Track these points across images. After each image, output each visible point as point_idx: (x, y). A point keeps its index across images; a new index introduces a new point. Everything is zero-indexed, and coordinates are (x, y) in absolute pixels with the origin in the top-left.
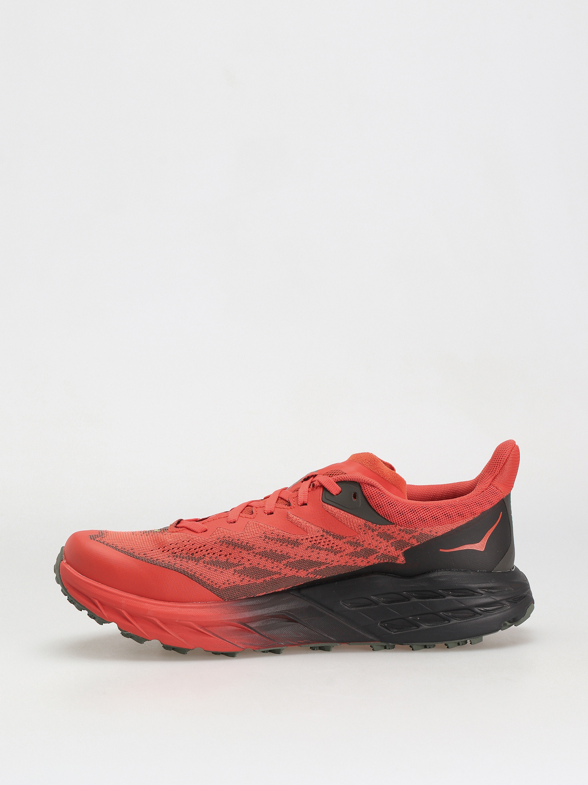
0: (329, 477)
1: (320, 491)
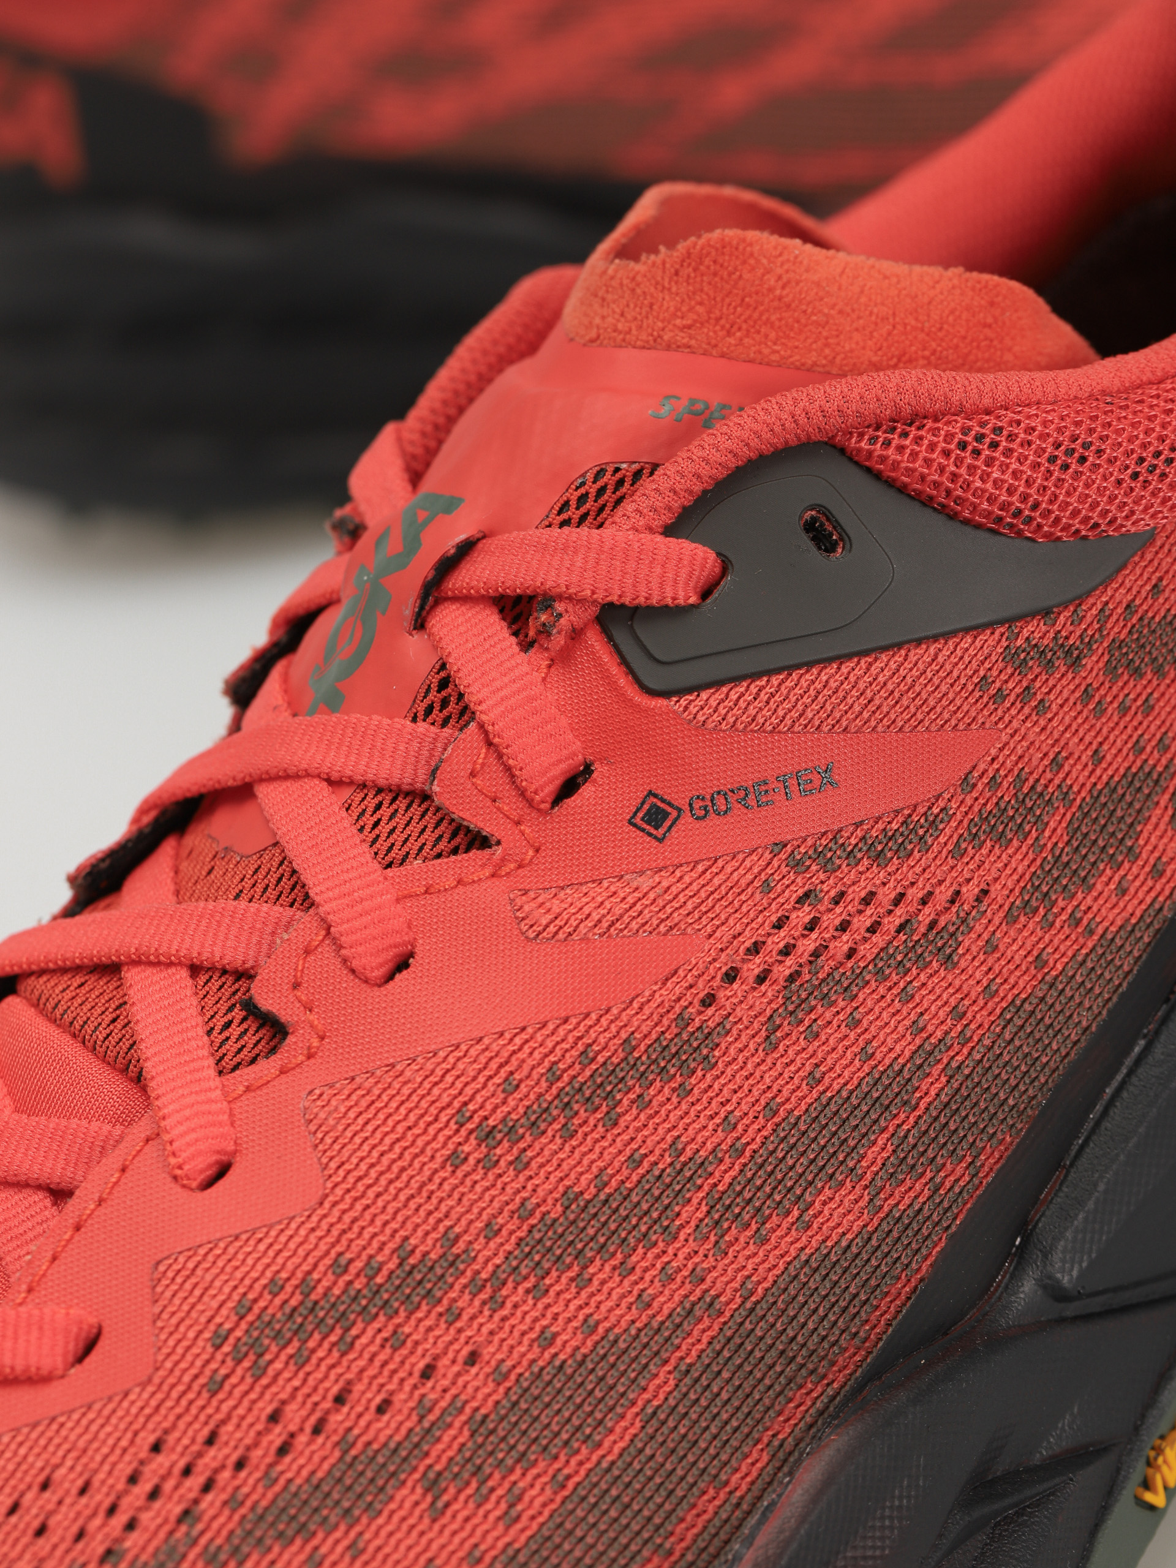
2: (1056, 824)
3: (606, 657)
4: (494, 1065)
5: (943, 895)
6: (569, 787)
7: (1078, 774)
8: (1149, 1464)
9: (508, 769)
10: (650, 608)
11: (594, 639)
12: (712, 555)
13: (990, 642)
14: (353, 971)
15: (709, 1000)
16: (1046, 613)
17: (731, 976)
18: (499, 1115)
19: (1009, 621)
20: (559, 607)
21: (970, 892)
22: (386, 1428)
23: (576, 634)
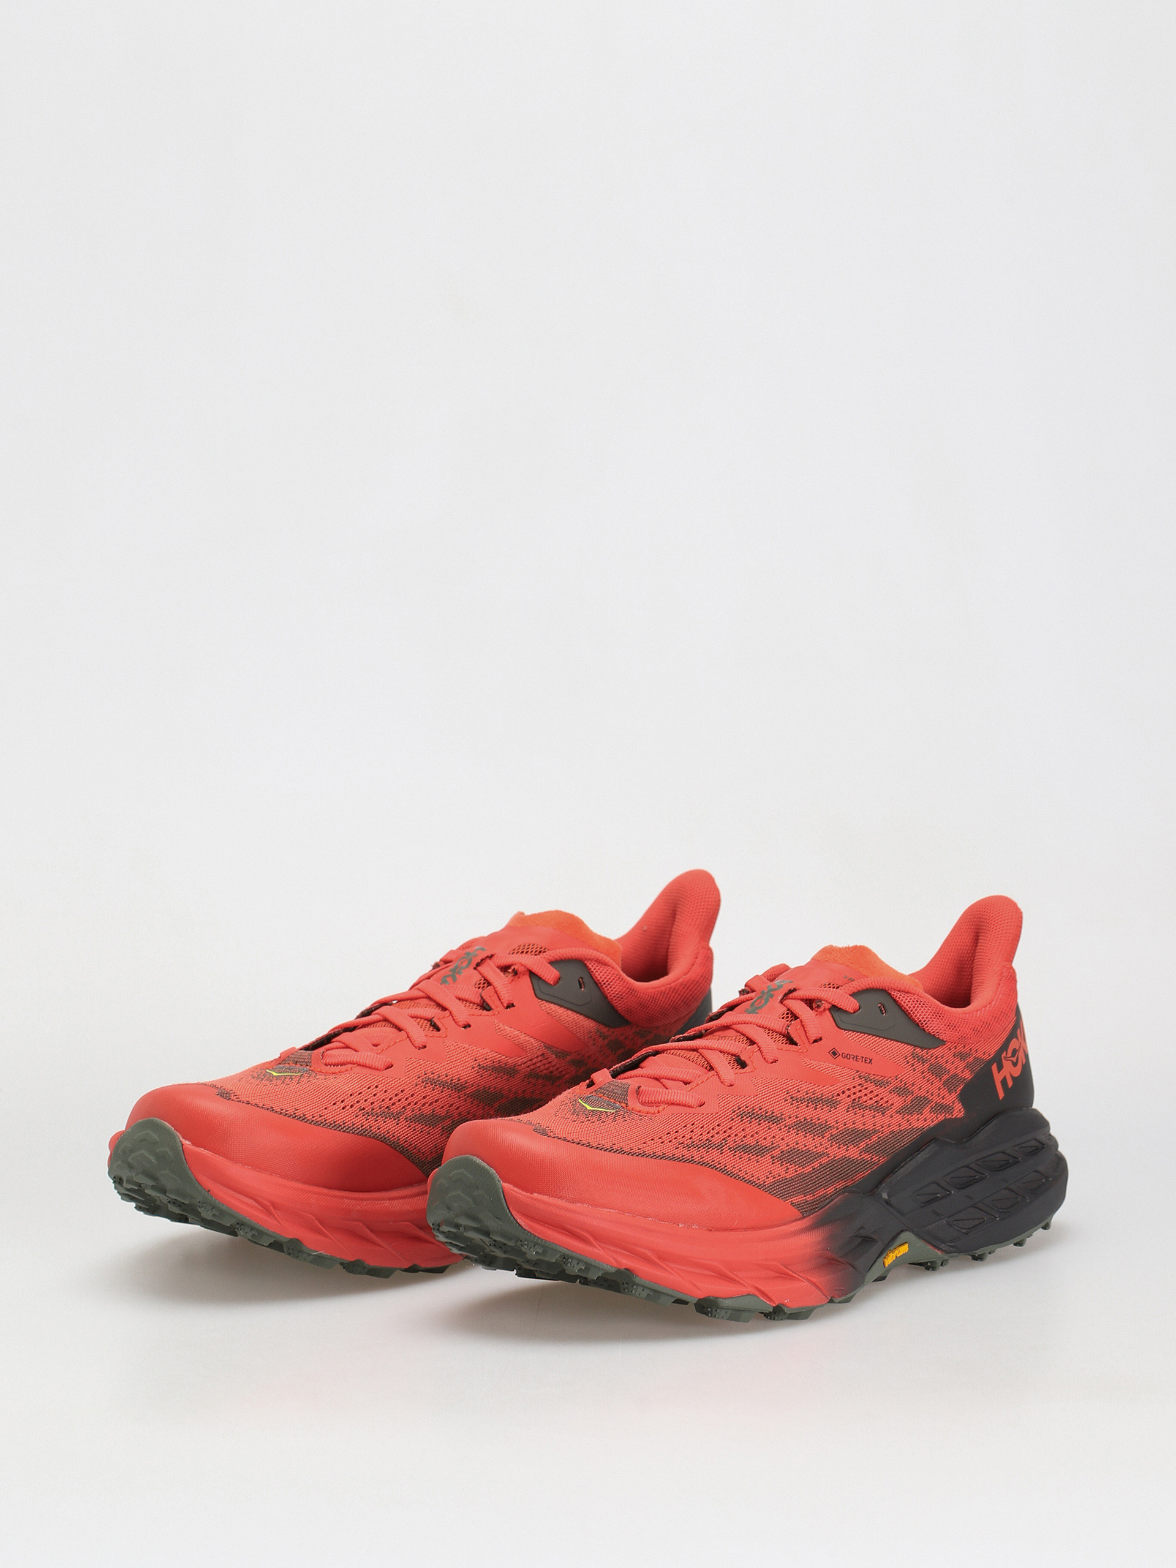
0: (536, 955)
1: (526, 980)
2: (910, 1098)
3: (829, 1015)
4: (795, 1086)
5: (885, 1099)
6: (815, 1041)
7: (915, 1089)
8: (887, 1255)
9: (805, 1031)
10: (842, 1009)
11: (827, 1012)
12: (858, 1005)
13: (911, 1048)
14: (764, 1059)
15: (838, 1095)
16: (921, 1048)
17: (843, 1092)
18: (795, 1095)
19: (915, 1046)
20: (823, 1002)
21: (890, 1102)
22: (764, 1143)
23: (825, 1010)
